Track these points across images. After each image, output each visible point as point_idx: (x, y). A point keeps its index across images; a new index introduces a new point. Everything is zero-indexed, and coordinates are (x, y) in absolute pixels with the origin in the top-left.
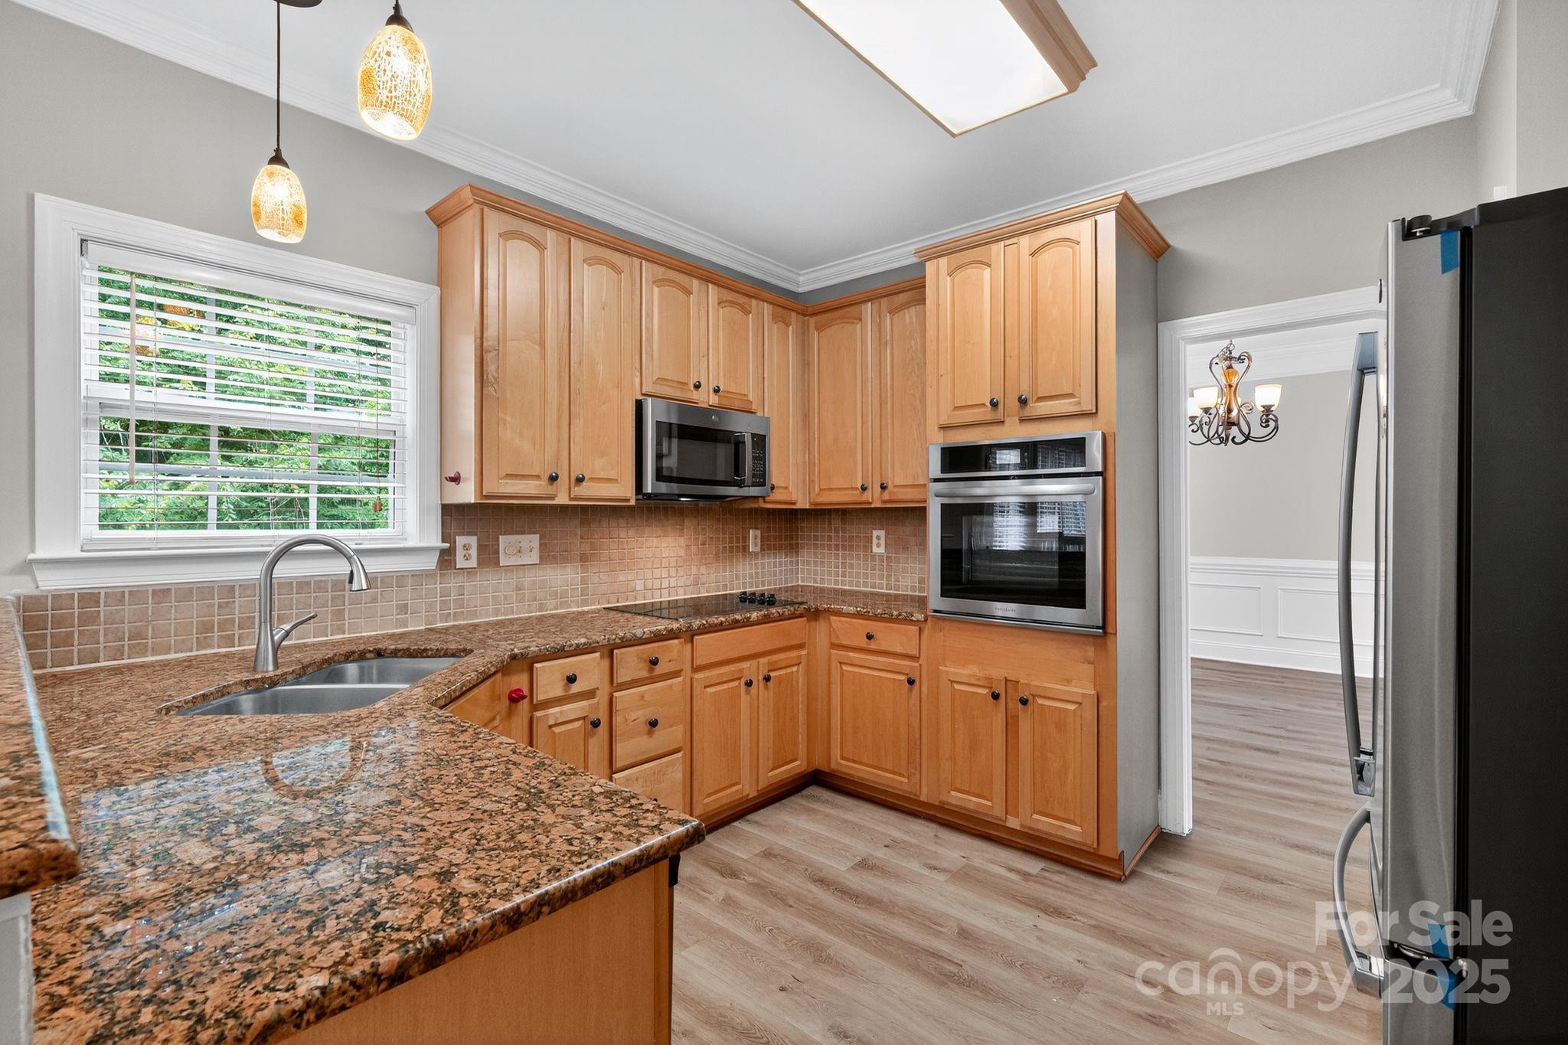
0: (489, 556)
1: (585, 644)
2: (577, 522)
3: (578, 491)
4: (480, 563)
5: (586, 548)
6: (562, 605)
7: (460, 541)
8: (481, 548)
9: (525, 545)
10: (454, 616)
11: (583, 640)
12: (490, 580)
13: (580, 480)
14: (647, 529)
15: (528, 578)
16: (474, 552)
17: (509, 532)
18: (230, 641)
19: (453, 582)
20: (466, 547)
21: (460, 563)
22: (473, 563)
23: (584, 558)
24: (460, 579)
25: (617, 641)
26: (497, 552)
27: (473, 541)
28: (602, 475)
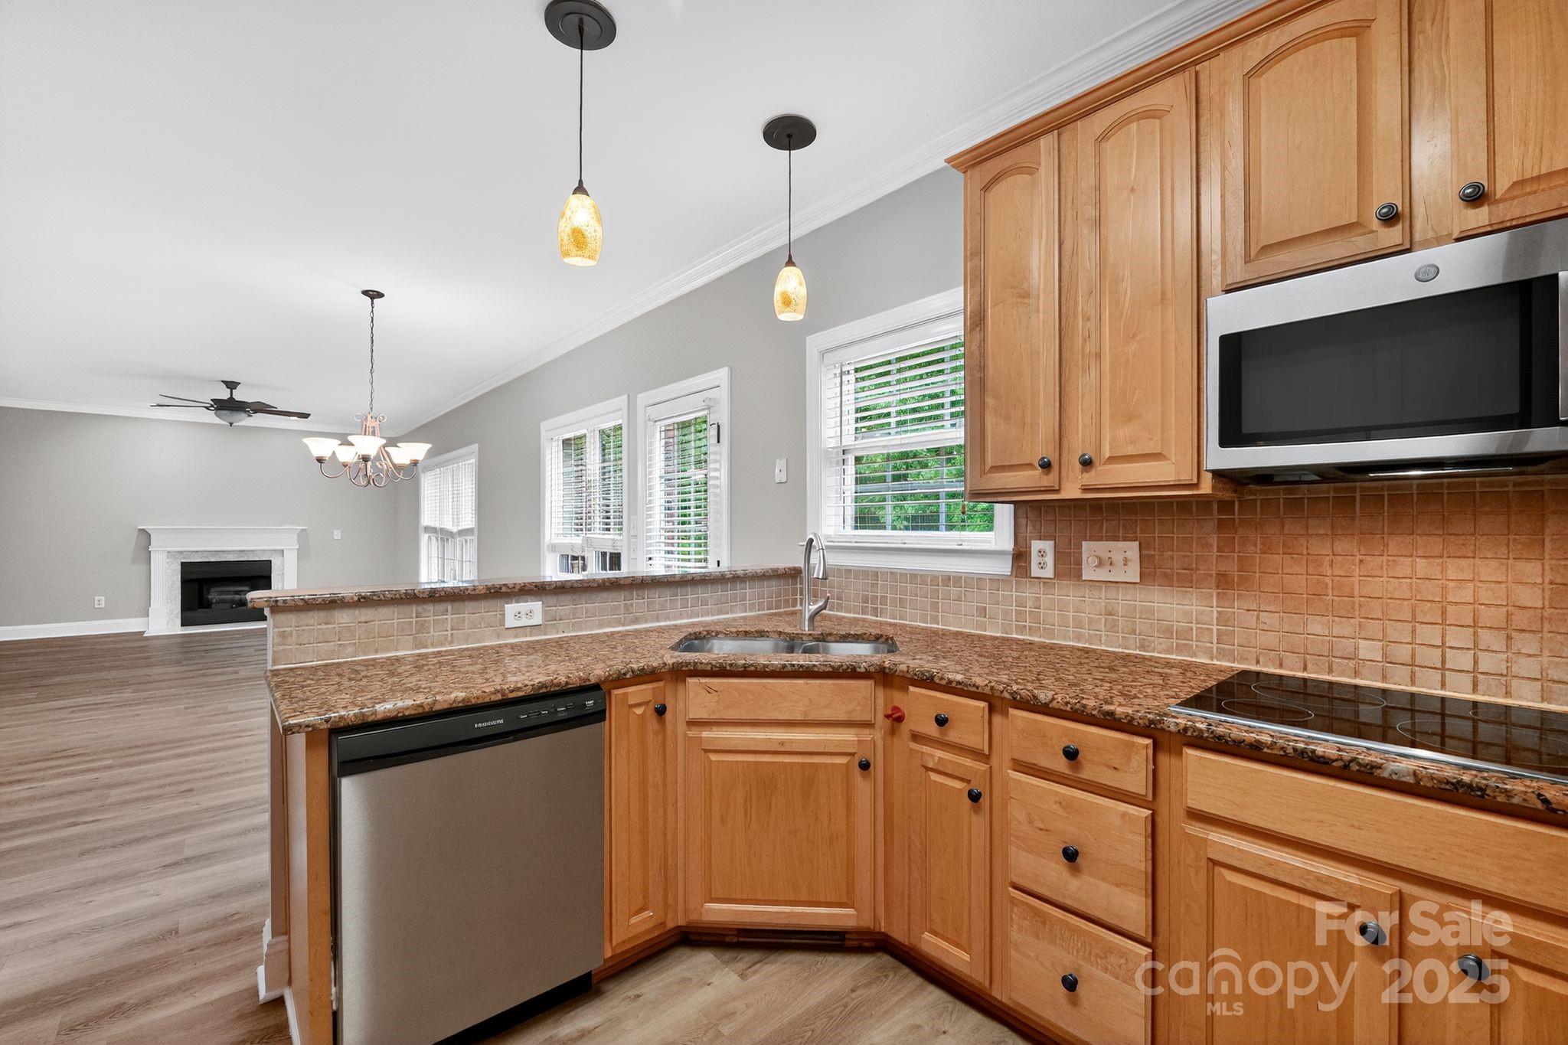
0: (1068, 566)
1: (959, 683)
2: (1210, 525)
3: (1093, 478)
4: (1057, 574)
5: (1232, 568)
6: (1179, 649)
7: (1036, 545)
8: (1059, 555)
9: (1118, 558)
10: (1030, 629)
11: (959, 677)
12: (1069, 595)
13: (1087, 464)
14: (1394, 544)
15: (1122, 601)
16: (1050, 559)
17: (1093, 538)
18: (875, 612)
19: (1029, 593)
20: (1042, 553)
21: (1035, 571)
22: (1049, 572)
23: (1223, 582)
24: (1036, 589)
25: (1006, 695)
26: (1079, 563)
27: (1047, 546)
28: (1130, 450)
